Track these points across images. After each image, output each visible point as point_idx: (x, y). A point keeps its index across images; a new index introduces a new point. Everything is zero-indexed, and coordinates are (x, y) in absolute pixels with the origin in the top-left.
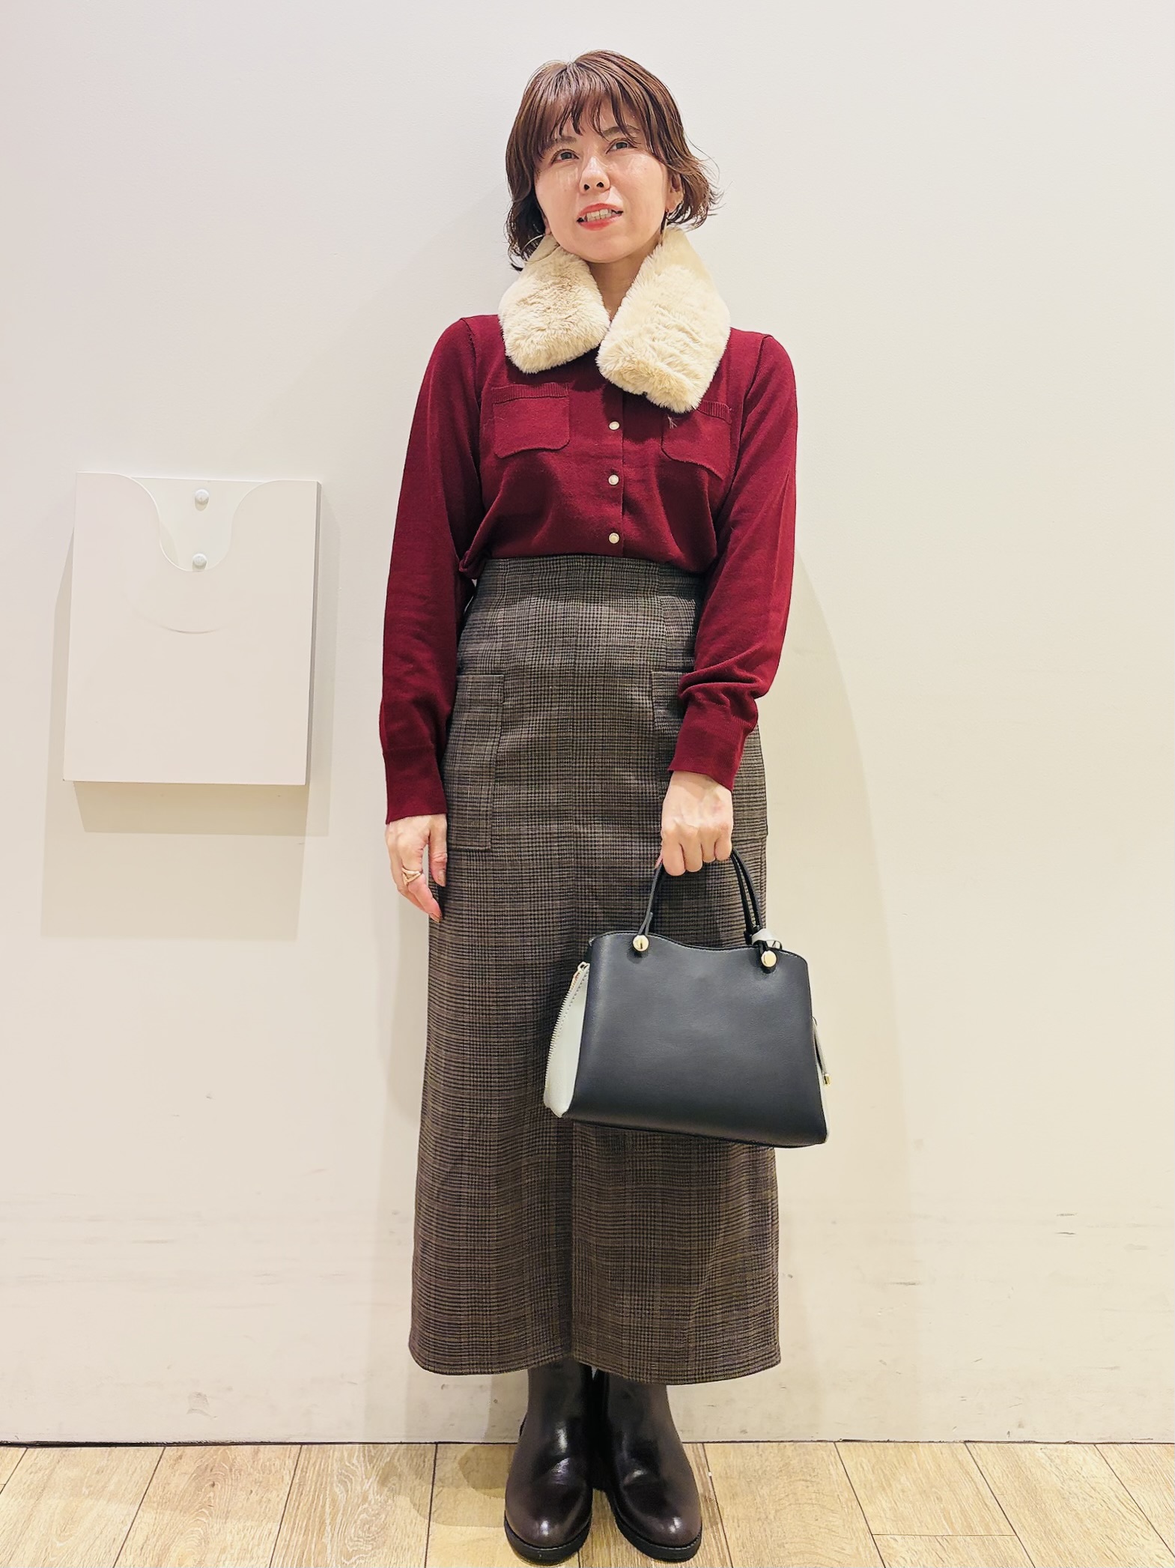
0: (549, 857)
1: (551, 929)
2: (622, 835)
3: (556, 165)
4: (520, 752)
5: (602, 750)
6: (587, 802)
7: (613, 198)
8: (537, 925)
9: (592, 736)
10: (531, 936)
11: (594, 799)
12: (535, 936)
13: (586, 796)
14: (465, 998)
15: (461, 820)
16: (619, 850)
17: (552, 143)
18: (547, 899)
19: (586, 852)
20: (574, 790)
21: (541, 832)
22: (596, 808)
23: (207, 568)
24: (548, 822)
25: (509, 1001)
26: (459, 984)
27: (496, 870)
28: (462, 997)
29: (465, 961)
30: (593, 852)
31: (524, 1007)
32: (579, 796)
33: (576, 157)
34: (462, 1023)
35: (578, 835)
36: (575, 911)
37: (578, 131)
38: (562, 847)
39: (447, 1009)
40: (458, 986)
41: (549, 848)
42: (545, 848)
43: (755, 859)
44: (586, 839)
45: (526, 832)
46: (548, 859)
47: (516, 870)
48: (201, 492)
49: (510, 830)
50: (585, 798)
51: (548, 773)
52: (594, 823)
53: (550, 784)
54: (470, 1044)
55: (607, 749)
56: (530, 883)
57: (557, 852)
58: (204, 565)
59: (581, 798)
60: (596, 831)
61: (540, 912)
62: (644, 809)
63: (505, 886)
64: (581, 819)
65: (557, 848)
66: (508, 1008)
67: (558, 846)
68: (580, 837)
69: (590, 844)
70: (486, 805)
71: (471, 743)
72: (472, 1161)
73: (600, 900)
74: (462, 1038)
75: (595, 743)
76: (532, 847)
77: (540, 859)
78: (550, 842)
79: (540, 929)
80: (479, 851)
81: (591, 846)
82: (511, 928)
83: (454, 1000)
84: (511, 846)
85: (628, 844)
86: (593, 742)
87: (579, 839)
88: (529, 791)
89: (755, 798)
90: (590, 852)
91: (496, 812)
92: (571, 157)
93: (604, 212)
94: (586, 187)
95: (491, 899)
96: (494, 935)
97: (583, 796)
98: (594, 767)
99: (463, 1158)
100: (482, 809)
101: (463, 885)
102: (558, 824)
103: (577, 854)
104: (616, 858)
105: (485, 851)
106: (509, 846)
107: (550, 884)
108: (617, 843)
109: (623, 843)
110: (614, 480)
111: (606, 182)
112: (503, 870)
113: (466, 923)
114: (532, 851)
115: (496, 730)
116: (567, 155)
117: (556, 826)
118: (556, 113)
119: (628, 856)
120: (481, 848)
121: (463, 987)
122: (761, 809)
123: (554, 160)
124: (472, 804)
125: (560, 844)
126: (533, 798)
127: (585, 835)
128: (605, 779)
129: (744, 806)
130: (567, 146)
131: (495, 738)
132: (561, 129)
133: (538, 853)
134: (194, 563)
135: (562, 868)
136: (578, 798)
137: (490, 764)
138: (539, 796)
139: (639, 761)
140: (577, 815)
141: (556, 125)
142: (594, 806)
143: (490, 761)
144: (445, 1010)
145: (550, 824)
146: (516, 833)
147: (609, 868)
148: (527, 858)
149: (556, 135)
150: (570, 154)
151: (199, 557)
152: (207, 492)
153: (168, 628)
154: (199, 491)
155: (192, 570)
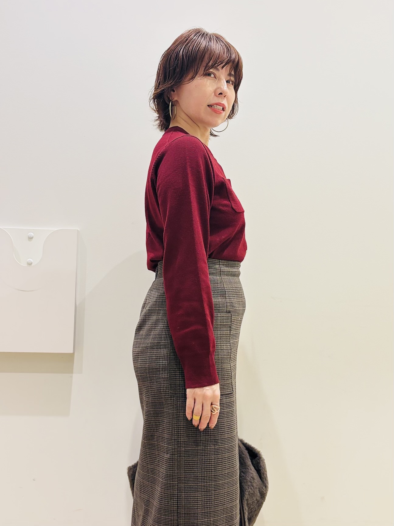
33: (215, 78)
48: (30, 234)
58: (31, 264)
94: (221, 94)
134: (27, 263)
151: (29, 260)
152: (33, 234)
153: (18, 290)
154: (30, 233)
155: (26, 266)
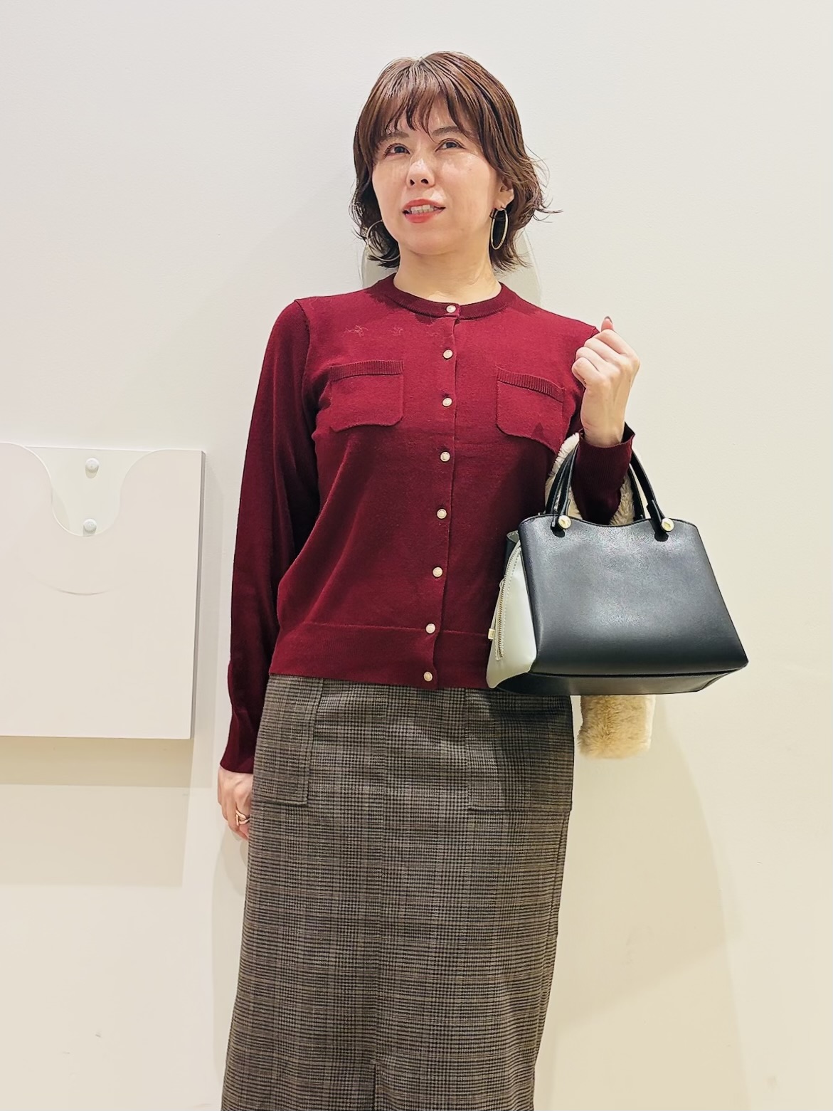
0: (360, 817)
1: (358, 886)
2: (431, 799)
3: (389, 158)
4: (338, 713)
5: (415, 717)
6: (398, 767)
7: (437, 196)
8: (345, 881)
9: (406, 703)
10: (339, 891)
11: (405, 764)
12: (343, 892)
13: (398, 761)
14: (278, 944)
15: (282, 775)
16: (426, 813)
17: (385, 137)
18: (356, 857)
19: (395, 814)
20: (386, 754)
21: (353, 792)
22: (407, 773)
23: (96, 533)
24: (361, 783)
25: (315, 952)
26: (273, 931)
27: (310, 825)
28: (276, 944)
29: (280, 910)
30: (402, 815)
31: (327, 959)
32: (391, 760)
33: (408, 152)
34: (274, 969)
35: (388, 798)
36: (382, 872)
37: (411, 127)
38: (373, 809)
39: (257, 955)
40: (273, 933)
41: (360, 808)
42: (356, 808)
43: (556, 832)
44: (395, 802)
45: (339, 791)
46: (358, 818)
47: (328, 826)
48: (92, 461)
49: (324, 788)
50: (396, 762)
51: (363, 737)
52: (404, 788)
53: (364, 746)
54: (280, 989)
55: (420, 717)
56: (341, 840)
57: (367, 813)
58: (94, 530)
59: (393, 762)
60: (406, 794)
61: (349, 869)
62: (453, 775)
63: (318, 841)
64: (392, 782)
65: (367, 809)
66: (313, 958)
67: (369, 807)
68: (390, 800)
69: (398, 806)
70: (304, 762)
71: (293, 702)
72: (279, 1100)
73: (405, 862)
74: (273, 982)
75: (408, 710)
76: (344, 806)
77: (351, 818)
78: (362, 802)
79: (348, 886)
80: (296, 806)
81: (400, 808)
82: (321, 882)
83: (266, 946)
84: (325, 803)
85: (435, 807)
86: (407, 708)
87: (389, 802)
88: (345, 752)
89: (561, 772)
90: (398, 814)
91: (313, 770)
92: (403, 152)
93: (426, 208)
94: (412, 183)
95: (305, 852)
96: (305, 887)
97: (395, 760)
98: (406, 732)
99: (271, 1096)
100: (300, 766)
101: (282, 837)
102: (370, 786)
103: (386, 816)
104: (423, 821)
105: (302, 806)
106: (323, 803)
107: (359, 843)
108: (425, 807)
109: (430, 807)
110: (445, 457)
111: (431, 179)
112: (317, 825)
113: (283, 873)
114: (344, 810)
115: (317, 691)
116: (401, 149)
117: (369, 787)
118: (392, 107)
119: (434, 820)
120: (298, 803)
121: (278, 934)
122: (566, 784)
123: (388, 153)
124: (292, 761)
125: (371, 805)
126: (348, 759)
127: (395, 798)
128: (416, 745)
129: (550, 779)
130: (397, 141)
131: (316, 698)
132: (396, 126)
133: (350, 812)
134: (84, 528)
135: (371, 828)
136: (389, 762)
137: (309, 723)
138: (353, 758)
139: (450, 731)
140: (389, 779)
141: (391, 120)
142: (405, 770)
143: (310, 720)
144: (255, 956)
145: (363, 785)
146: (330, 791)
147: (416, 830)
148: (339, 816)
149: (391, 129)
150: (404, 149)
151: (89, 522)
152: (97, 461)
153: (64, 592)
154: (89, 460)
155: (81, 534)
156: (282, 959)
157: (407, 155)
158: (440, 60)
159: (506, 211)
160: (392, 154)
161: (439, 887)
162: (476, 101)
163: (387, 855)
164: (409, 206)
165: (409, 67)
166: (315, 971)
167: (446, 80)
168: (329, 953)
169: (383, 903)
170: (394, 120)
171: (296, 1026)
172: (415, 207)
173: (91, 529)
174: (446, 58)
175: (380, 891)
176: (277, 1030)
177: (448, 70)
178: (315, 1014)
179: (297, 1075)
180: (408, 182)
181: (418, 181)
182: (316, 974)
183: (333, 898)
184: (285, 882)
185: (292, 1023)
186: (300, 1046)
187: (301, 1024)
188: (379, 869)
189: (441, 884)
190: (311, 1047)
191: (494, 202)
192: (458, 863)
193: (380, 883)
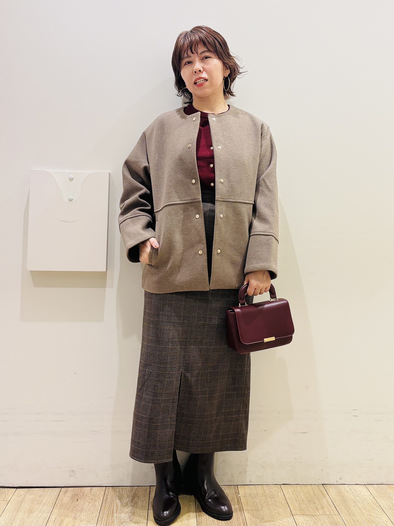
3: (186, 66)
7: (204, 75)
17: (184, 58)
23: (73, 201)
58: (72, 200)
93: (202, 80)
94: (195, 72)
110: (212, 165)
111: (202, 70)
116: (189, 63)
123: (185, 64)
130: (188, 59)
132: (187, 53)
134: (69, 199)
149: (186, 55)
151: (71, 197)
152: (73, 176)
153: (62, 221)
154: (70, 176)
155: (68, 201)
156: (151, 336)
157: (192, 63)
158: (197, 29)
159: (228, 77)
160: (187, 65)
161: (209, 311)
162: (212, 40)
163: (191, 300)
164: (196, 80)
165: (187, 34)
166: (165, 340)
167: (201, 35)
168: (170, 334)
169: (189, 317)
170: (186, 51)
171: (156, 359)
172: (198, 80)
173: (71, 199)
174: (198, 28)
175: (188, 312)
176: (149, 361)
177: (201, 32)
178: (164, 355)
179: (155, 377)
180: (194, 72)
181: (197, 71)
182: (165, 341)
183: (172, 315)
184: (154, 309)
185: (155, 358)
186: (157, 366)
187: (158, 359)
188: (188, 305)
189: (210, 311)
190: (161, 367)
191: (224, 75)
192: (215, 304)
193: (189, 310)
